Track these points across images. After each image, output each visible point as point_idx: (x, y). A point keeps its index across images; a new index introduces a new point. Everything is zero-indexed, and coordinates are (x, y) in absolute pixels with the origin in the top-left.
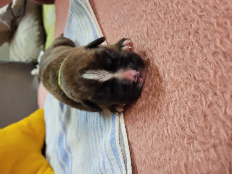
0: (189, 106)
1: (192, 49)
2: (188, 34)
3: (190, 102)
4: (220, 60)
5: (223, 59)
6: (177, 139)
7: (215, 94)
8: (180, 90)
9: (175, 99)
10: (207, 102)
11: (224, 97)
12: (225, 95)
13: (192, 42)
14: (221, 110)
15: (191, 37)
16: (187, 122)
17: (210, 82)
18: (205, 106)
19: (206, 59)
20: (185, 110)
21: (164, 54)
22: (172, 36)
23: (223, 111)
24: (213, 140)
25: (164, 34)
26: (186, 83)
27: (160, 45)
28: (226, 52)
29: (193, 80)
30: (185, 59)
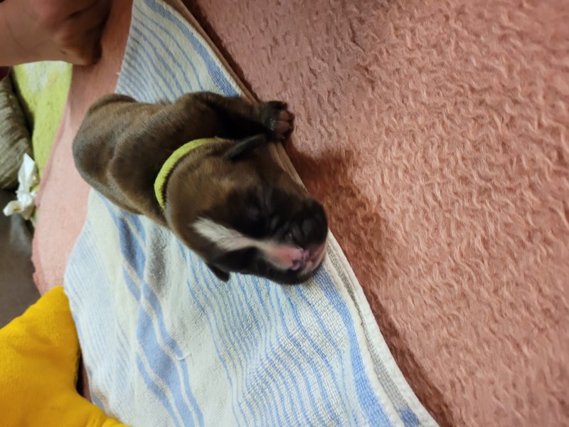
0: (470, 140)
1: (457, 43)
2: (444, 19)
3: (471, 131)
4: (515, 47)
5: (519, 43)
6: (457, 205)
7: (516, 102)
8: (445, 119)
9: (437, 137)
10: (503, 119)
11: (532, 101)
12: (534, 99)
13: (456, 31)
14: (532, 124)
15: (452, 22)
16: (470, 167)
17: (503, 86)
18: (502, 128)
19: (488, 52)
20: (464, 147)
21: (398, 67)
22: (412, 30)
23: (536, 124)
24: (526, 178)
25: (393, 30)
26: (456, 103)
27: (387, 52)
28: (522, 31)
29: (469, 93)
30: (446, 62)
